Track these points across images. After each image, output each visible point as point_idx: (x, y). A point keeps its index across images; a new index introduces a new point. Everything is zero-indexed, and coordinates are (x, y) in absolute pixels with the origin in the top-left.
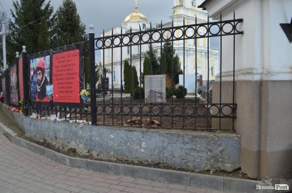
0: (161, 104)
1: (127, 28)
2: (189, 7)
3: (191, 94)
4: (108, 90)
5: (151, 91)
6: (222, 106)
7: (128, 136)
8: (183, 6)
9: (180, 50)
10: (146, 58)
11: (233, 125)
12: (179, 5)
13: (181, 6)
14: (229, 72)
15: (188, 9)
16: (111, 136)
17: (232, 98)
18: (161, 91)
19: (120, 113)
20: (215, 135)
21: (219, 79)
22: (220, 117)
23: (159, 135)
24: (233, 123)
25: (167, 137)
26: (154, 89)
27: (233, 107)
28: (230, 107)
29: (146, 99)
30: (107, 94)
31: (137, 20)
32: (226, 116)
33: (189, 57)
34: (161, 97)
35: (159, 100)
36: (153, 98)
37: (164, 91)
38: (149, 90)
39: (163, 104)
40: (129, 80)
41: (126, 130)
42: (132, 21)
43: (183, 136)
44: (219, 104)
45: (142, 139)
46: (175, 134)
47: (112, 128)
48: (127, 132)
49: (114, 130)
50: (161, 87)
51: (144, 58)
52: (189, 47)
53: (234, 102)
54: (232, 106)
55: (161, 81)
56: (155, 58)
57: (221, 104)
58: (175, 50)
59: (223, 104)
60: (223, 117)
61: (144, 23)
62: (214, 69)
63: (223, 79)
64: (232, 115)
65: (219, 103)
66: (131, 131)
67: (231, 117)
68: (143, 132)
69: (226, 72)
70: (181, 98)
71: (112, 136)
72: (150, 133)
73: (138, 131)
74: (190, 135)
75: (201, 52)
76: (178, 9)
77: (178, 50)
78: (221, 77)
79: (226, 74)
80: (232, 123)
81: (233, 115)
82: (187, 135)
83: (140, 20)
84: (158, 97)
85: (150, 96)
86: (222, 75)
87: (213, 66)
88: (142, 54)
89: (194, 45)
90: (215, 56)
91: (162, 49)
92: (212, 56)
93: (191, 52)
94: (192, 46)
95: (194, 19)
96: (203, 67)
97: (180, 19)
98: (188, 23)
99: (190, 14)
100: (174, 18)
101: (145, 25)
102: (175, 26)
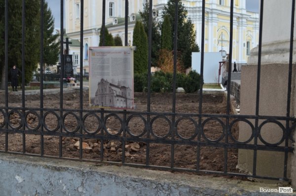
0: (125, 112)
3: (210, 86)
4: (72, 75)
5: (103, 82)
6: (260, 121)
7: (52, 180)
9: (196, 11)
10: (137, 23)
11: (286, 168)
14: (279, 43)
16: (17, 177)
17: (286, 105)
18: (124, 82)
19: (38, 128)
20: (242, 191)
21: (257, 58)
22: (255, 148)
23: (117, 184)
24: (286, 163)
25: (134, 189)
26: (109, 78)
27: (288, 124)
28: (280, 124)
29: (92, 101)
30: (69, 81)
32: (268, 147)
33: (210, 24)
34: (124, 97)
35: (120, 104)
36: (107, 98)
37: (130, 84)
38: (99, 81)
39: (129, 113)
41: (48, 167)
43: (169, 188)
44: (253, 117)
45: (80, 190)
46: (152, 182)
47: (20, 160)
48: (49, 173)
49: (24, 166)
50: (125, 73)
51: (134, 25)
52: (210, 7)
53: (288, 114)
54: (284, 122)
55: (126, 60)
56: (153, 25)
57: (257, 117)
58: (186, 11)
59: (262, 117)
60: (261, 148)
63: (265, 59)
64: (283, 145)
65: (254, 114)
66: (58, 169)
67: (281, 149)
68: (83, 174)
69: (273, 44)
70: (193, 92)
71: (19, 179)
72: (98, 177)
73: (72, 171)
74: (185, 186)
77: (193, 12)
78: (260, 54)
79: (273, 48)
80: (283, 163)
81: (287, 144)
82: (178, 186)
84: (118, 96)
85: (101, 94)
86: (263, 49)
87: (249, 38)
88: (133, 17)
89: (220, 3)
90: (254, 24)
91: (166, 8)
92: (249, 23)
93: (214, 16)
94: (217, 5)
96: (234, 41)
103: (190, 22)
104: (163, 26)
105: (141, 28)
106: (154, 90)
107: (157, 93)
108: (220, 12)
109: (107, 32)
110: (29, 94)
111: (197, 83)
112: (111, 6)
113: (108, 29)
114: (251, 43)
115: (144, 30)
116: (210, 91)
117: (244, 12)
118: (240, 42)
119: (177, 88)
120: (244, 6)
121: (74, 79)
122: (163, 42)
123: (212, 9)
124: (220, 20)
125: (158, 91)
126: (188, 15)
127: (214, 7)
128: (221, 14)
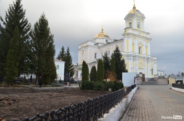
1: (96, 42)
2: (136, 29)
8: (131, 28)
9: (129, 56)
12: (129, 26)
13: (130, 27)
15: (135, 30)
31: (102, 37)
42: (99, 38)
61: (107, 39)
75: (144, 58)
76: (128, 29)
83: (104, 37)
87: (152, 68)
89: (139, 53)
90: (154, 61)
92: (152, 61)
93: (137, 58)
94: (138, 54)
95: (139, 36)
96: (146, 68)
97: (129, 36)
98: (135, 38)
99: (136, 33)
100: (125, 35)
101: (107, 40)
102: (126, 40)
103: (123, 60)
110: (42, 89)
114: (153, 69)
117: (150, 57)
118: (148, 69)
120: (150, 54)
121: (69, 83)
122: (112, 68)
123: (136, 55)
124: (139, 60)
125: (99, 90)
127: (137, 54)
128: (139, 57)
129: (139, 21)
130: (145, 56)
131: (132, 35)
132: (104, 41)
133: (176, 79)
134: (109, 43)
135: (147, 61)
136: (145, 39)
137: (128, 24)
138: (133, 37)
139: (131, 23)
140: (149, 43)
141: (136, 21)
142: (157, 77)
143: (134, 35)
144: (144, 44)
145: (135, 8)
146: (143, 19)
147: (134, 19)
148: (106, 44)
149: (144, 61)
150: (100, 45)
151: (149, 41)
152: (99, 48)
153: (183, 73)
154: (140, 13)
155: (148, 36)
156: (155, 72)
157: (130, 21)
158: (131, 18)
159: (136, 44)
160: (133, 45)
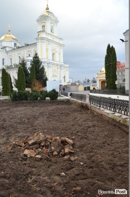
1: (2, 45)
2: (50, 33)
8: (45, 31)
10: (19, 68)
13: (43, 31)
15: (48, 34)
31: (10, 40)
33: (49, 68)
40: (6, 85)
42: (6, 40)
52: (49, 61)
56: (26, 68)
61: (15, 42)
62: (66, 77)
70: (54, 100)
75: (58, 65)
76: (42, 33)
83: (12, 40)
87: (65, 75)
88: (14, 65)
89: (53, 60)
90: (67, 69)
91: (32, 61)
92: (65, 68)
93: (51, 65)
95: (52, 41)
96: (59, 76)
97: (42, 41)
98: (49, 44)
99: (50, 37)
100: (38, 40)
101: (16, 44)
102: (40, 45)
103: (43, 67)
104: (31, 69)
105: (22, 70)
106: (34, 99)
107: (36, 101)
108: (53, 63)
109: (5, 71)
111: (56, 95)
112: (3, 61)
113: (6, 70)
115: (23, 70)
116: (63, 99)
117: (63, 64)
118: (62, 76)
119: (46, 98)
120: (63, 62)
122: (32, 76)
124: (53, 67)
126: (42, 64)
127: (51, 61)
128: (53, 64)
129: (52, 25)
130: (59, 63)
131: (46, 40)
132: (12, 45)
133: (84, 85)
134: (19, 48)
135: (61, 68)
136: (58, 45)
137: (41, 27)
138: (47, 42)
139: (44, 26)
140: (62, 49)
141: (49, 24)
142: (70, 84)
143: (48, 40)
144: (57, 50)
145: (48, 9)
146: (56, 23)
147: (47, 22)
148: (15, 48)
149: (58, 68)
150: (8, 49)
151: (62, 47)
152: (7, 52)
153: (88, 80)
154: (54, 16)
155: (61, 42)
156: (67, 80)
157: (43, 24)
158: (45, 21)
159: (50, 50)
160: (47, 50)
